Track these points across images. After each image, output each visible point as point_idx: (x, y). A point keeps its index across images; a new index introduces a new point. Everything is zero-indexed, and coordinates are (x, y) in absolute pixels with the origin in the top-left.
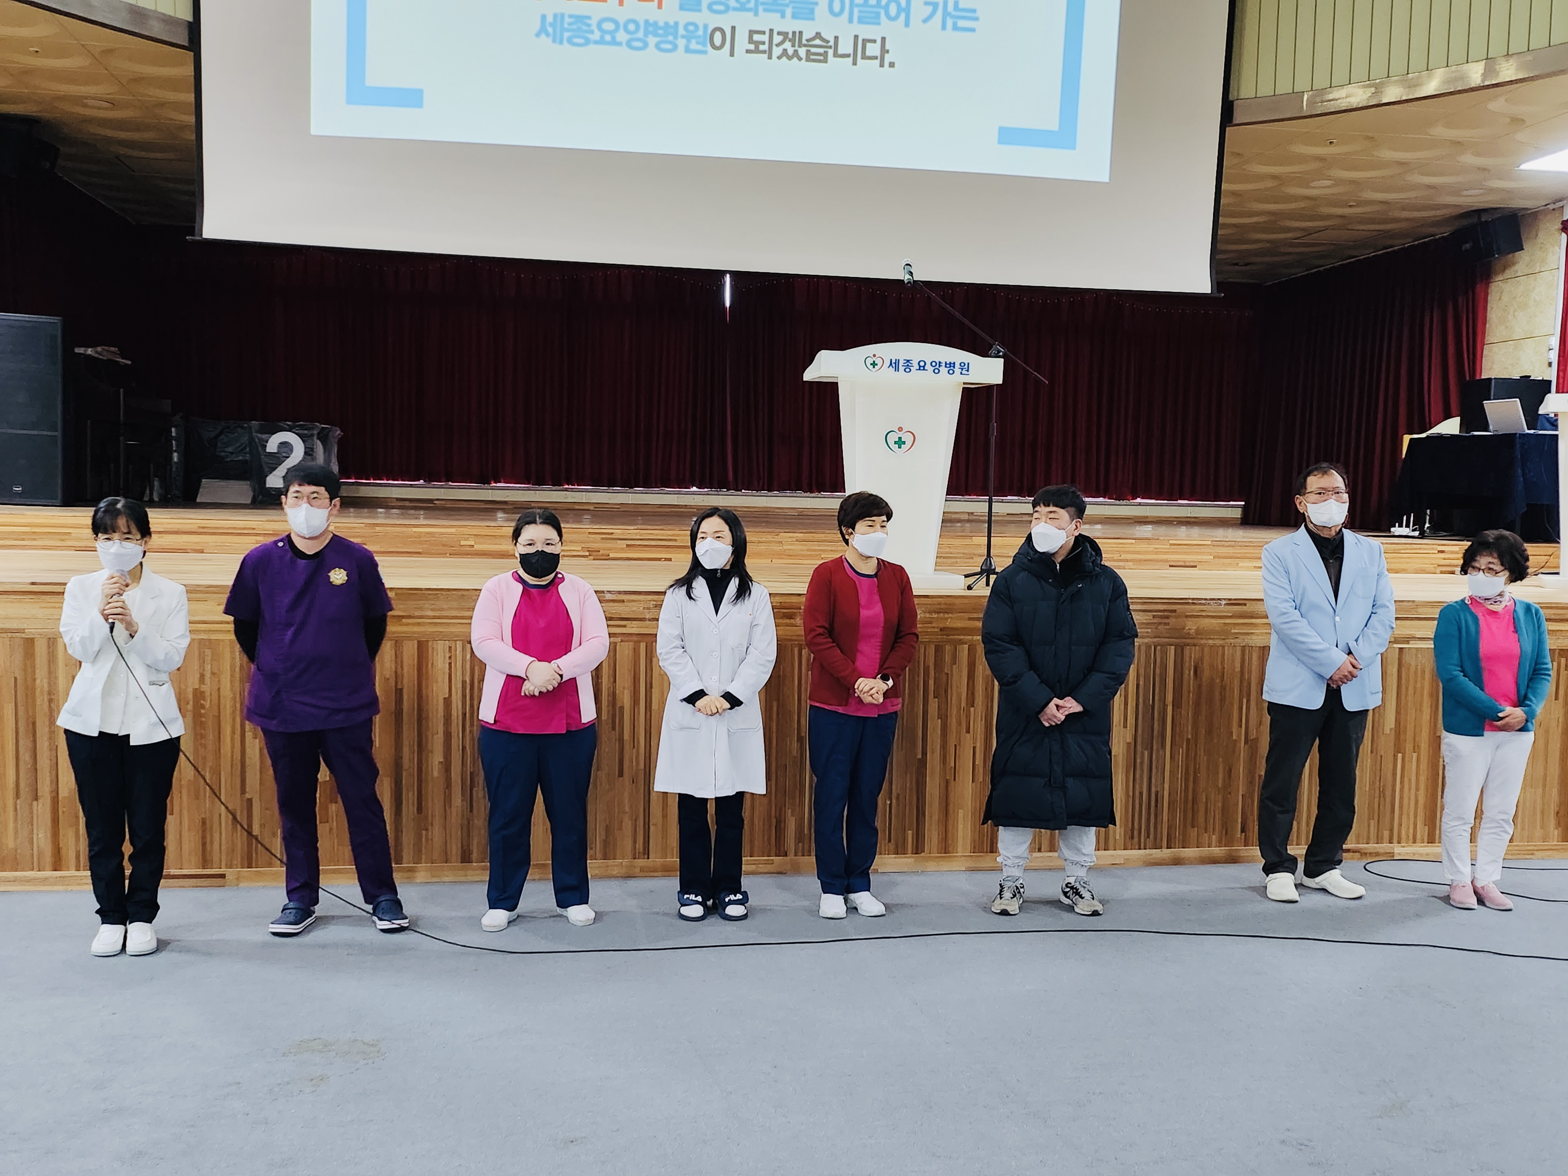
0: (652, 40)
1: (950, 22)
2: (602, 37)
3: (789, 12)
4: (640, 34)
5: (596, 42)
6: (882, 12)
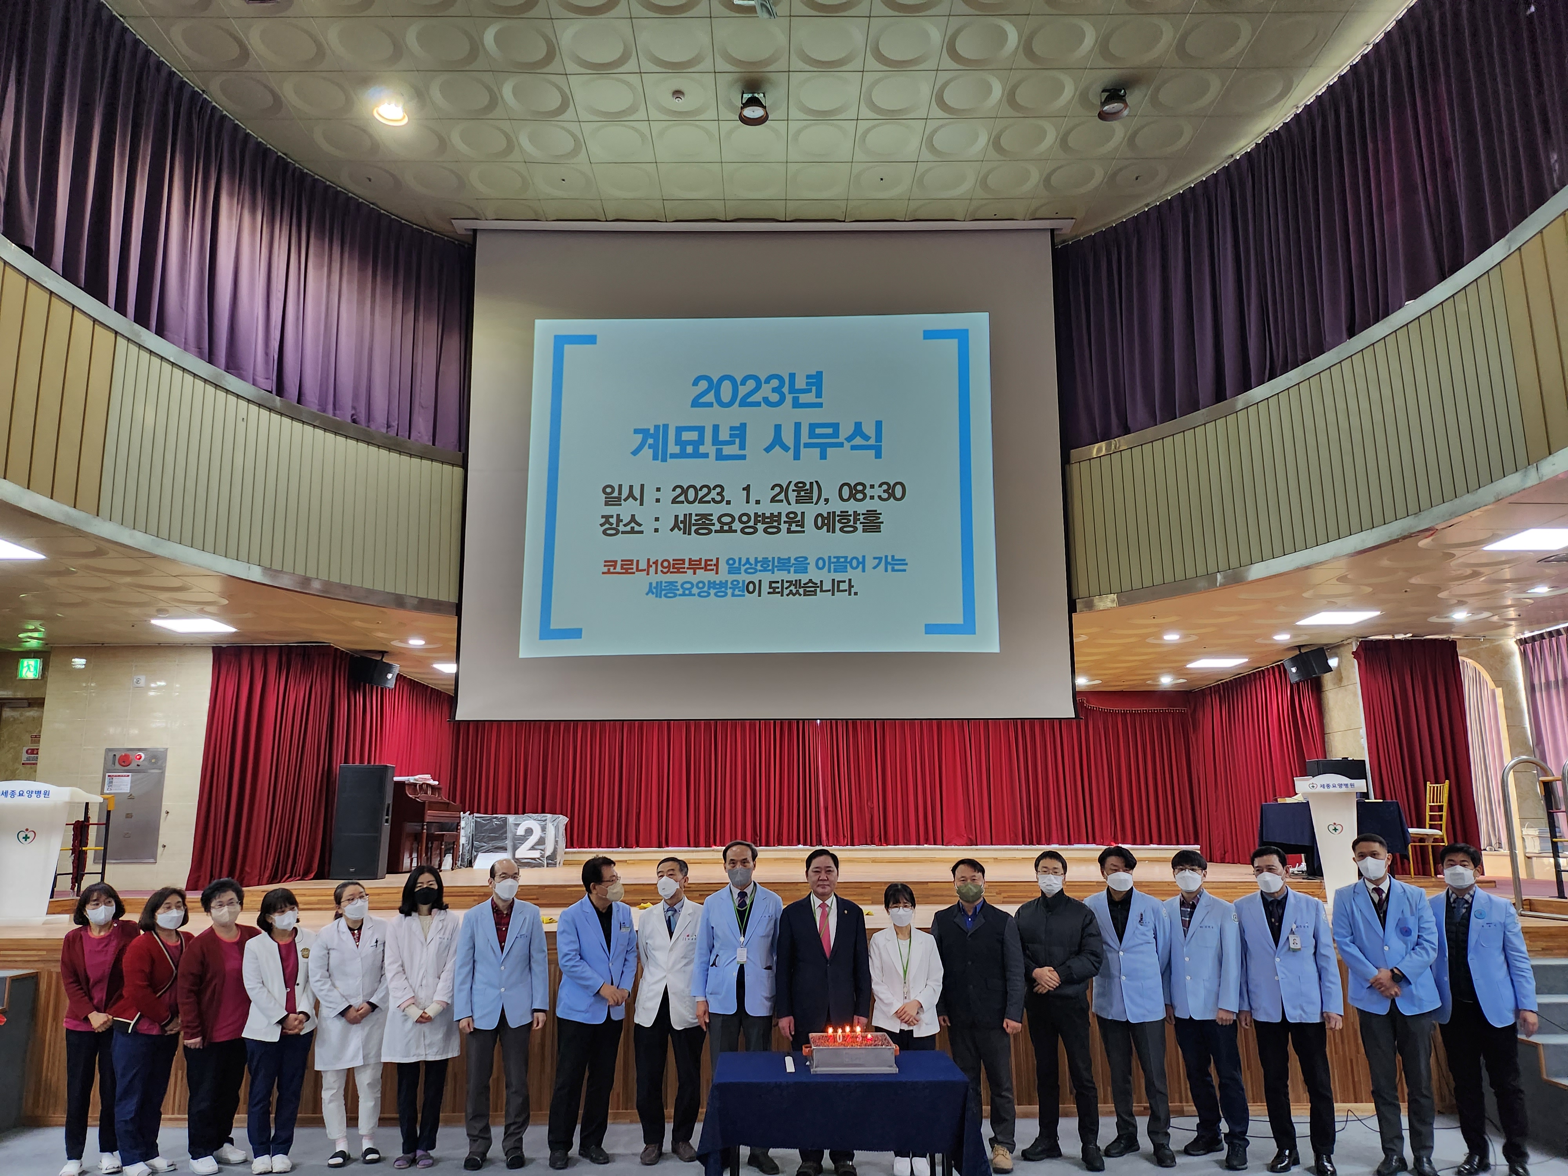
0: (712, 591)
1: (889, 567)
2: (684, 592)
3: (792, 569)
4: (706, 589)
5: (680, 595)
6: (848, 565)
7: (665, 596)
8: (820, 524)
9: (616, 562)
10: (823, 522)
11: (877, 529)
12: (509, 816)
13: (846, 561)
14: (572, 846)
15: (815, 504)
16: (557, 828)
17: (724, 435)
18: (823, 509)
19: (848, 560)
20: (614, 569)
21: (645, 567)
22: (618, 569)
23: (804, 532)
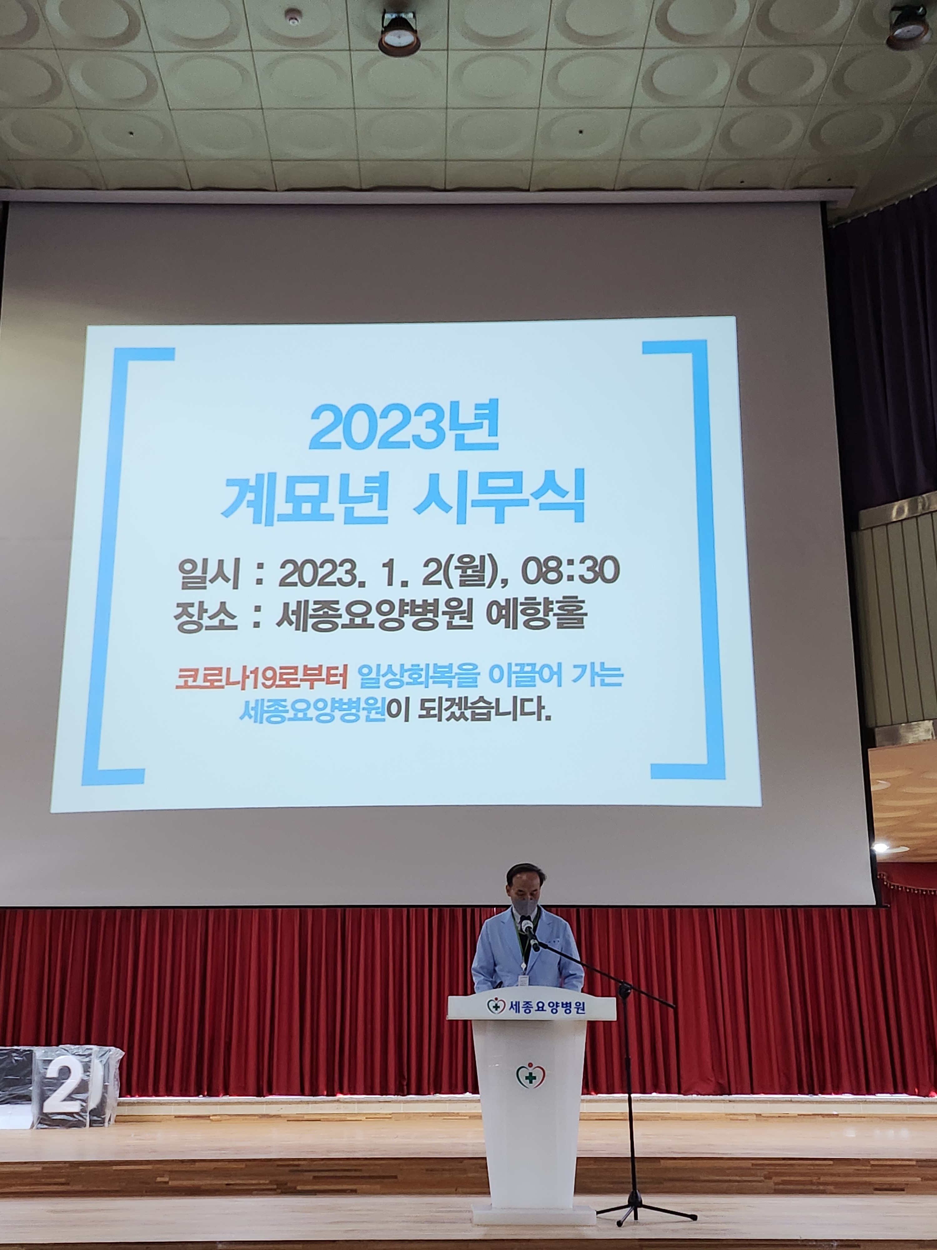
1: (597, 680)
2: (296, 715)
3: (455, 682)
5: (290, 719)
6: (537, 675)
7: (268, 720)
8: (494, 617)
9: (197, 671)
10: (499, 612)
11: (579, 623)
12: (35, 1049)
13: (533, 671)
14: (130, 1093)
15: (489, 587)
16: (106, 1066)
17: (356, 489)
18: (499, 594)
19: (537, 669)
20: (194, 681)
21: (240, 679)
22: (200, 681)
23: (471, 627)
